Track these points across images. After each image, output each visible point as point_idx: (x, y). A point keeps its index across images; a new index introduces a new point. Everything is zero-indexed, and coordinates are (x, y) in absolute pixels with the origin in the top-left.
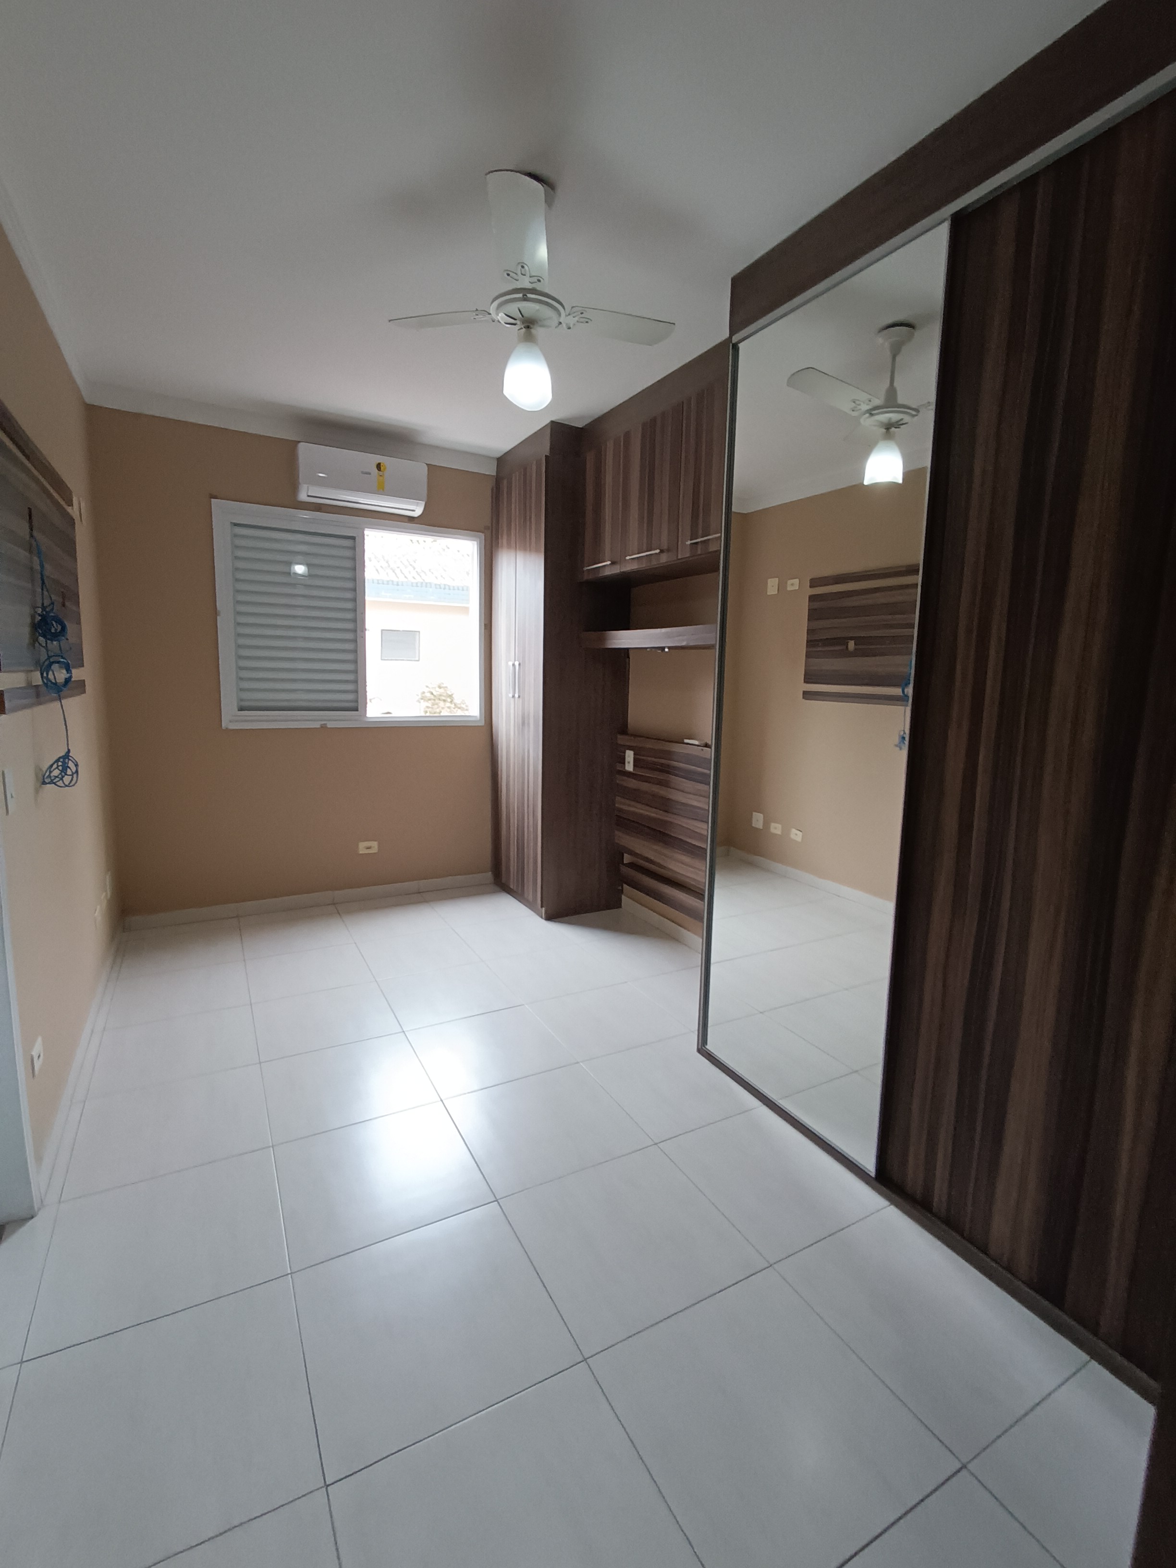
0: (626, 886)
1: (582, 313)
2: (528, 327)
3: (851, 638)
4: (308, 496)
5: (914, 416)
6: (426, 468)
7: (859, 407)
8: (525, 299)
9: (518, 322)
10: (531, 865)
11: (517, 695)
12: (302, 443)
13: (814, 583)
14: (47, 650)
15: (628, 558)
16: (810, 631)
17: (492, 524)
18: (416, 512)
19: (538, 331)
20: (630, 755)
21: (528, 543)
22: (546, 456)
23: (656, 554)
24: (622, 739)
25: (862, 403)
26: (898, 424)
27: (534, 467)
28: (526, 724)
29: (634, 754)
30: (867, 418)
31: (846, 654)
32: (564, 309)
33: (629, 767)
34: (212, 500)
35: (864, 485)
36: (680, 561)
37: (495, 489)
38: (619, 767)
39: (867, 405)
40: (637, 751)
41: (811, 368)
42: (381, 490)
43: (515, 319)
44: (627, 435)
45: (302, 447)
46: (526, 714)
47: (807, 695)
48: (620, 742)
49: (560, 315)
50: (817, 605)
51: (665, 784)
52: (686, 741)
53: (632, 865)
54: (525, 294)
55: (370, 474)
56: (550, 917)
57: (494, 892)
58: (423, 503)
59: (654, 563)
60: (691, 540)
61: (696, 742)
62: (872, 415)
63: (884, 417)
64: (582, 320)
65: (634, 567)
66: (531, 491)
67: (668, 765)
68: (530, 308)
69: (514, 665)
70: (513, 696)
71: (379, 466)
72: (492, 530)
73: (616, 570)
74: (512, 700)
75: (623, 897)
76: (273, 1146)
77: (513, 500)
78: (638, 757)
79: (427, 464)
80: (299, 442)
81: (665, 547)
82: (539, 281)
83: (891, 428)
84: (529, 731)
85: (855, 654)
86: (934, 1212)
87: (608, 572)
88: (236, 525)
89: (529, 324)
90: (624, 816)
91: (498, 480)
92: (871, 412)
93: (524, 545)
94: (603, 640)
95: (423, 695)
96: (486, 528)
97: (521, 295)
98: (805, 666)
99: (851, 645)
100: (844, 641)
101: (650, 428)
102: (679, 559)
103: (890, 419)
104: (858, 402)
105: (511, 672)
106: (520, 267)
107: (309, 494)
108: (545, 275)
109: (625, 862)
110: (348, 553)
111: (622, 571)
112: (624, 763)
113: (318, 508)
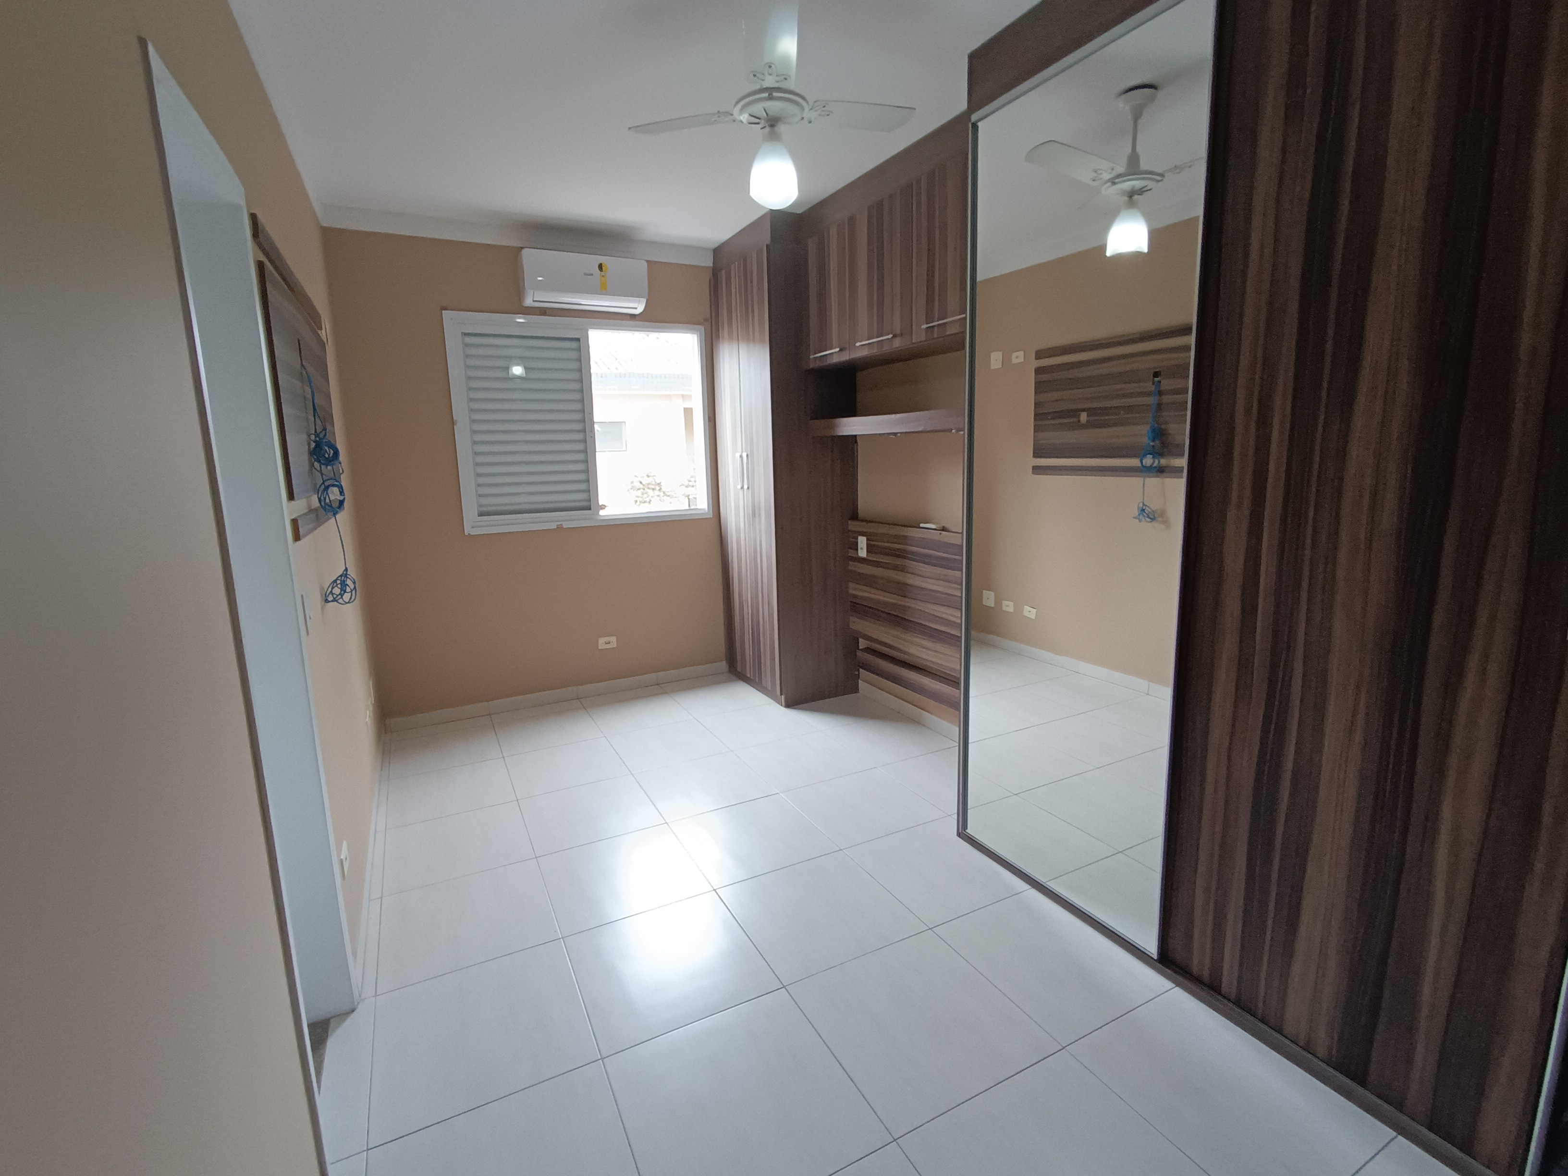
0: (863, 670)
1: (824, 107)
2: (772, 126)
3: (1084, 410)
4: (534, 301)
5: (1158, 181)
6: (646, 264)
7: (1101, 176)
8: (771, 98)
9: (763, 122)
10: (768, 653)
11: (746, 487)
12: (526, 249)
13: (1039, 355)
14: (322, 474)
15: (858, 344)
16: (1037, 405)
17: (711, 316)
18: (638, 309)
19: (781, 128)
20: (862, 541)
21: (751, 334)
22: (767, 245)
23: (888, 339)
24: (853, 525)
25: (1103, 172)
26: (1141, 191)
27: (754, 256)
28: (757, 516)
29: (868, 540)
30: (1109, 187)
31: (1079, 426)
32: (807, 103)
33: (863, 553)
34: (443, 312)
35: (1106, 256)
36: (914, 345)
37: (712, 280)
38: (851, 553)
39: (1110, 173)
40: (870, 537)
41: (1054, 141)
42: (603, 290)
43: (759, 119)
44: (852, 220)
45: (526, 252)
46: (756, 505)
47: (1037, 470)
48: (850, 528)
49: (802, 108)
50: (1045, 377)
51: (903, 569)
52: (922, 525)
53: (868, 650)
54: (771, 93)
55: (592, 275)
56: (791, 704)
57: (730, 681)
58: (645, 300)
59: (886, 348)
60: (927, 324)
61: (933, 526)
62: (1114, 183)
63: (1128, 185)
64: (823, 113)
65: (865, 353)
66: (752, 282)
67: (904, 550)
68: (775, 107)
69: (741, 457)
70: (742, 488)
71: (600, 267)
72: (711, 322)
73: (845, 357)
74: (741, 492)
75: (860, 681)
76: (562, 938)
77: (733, 291)
78: (872, 543)
79: (645, 260)
80: (522, 248)
81: (898, 332)
82: (786, 79)
83: (1133, 196)
84: (760, 522)
85: (1089, 425)
86: (1223, 992)
87: (836, 360)
88: (466, 334)
89: (773, 122)
90: (859, 601)
91: (715, 271)
92: (1113, 182)
93: (748, 338)
94: (832, 427)
95: (632, 485)
96: (706, 320)
97: (766, 95)
98: (1034, 440)
99: (1084, 417)
100: (1075, 413)
101: (877, 211)
102: (914, 343)
103: (1133, 186)
104: (1099, 172)
105: (739, 462)
106: (768, 67)
107: (535, 299)
108: (793, 72)
109: (860, 648)
110: (574, 355)
111: (851, 357)
112: (857, 550)
113: (543, 312)
